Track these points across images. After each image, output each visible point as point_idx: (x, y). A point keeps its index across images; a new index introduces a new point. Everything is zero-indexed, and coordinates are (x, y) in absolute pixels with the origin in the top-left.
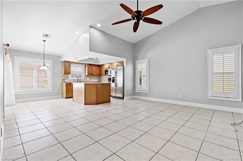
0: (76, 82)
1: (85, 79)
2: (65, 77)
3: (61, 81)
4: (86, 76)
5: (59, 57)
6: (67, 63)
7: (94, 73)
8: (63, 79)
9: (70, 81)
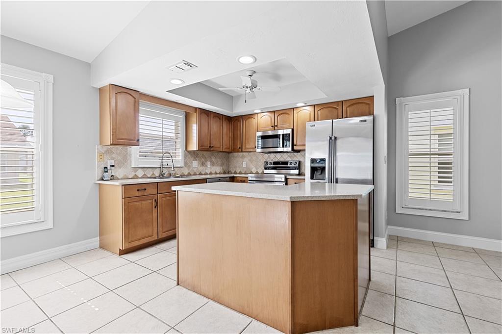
0: (157, 175)
1: (186, 164)
2: (114, 156)
3: (98, 172)
4: (190, 152)
5: (88, 67)
6: (123, 95)
7: (215, 143)
8: (106, 168)
9: (135, 175)
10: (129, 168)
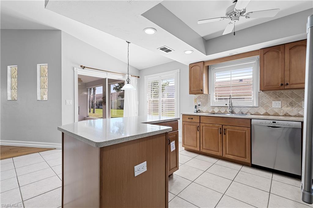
1: (261, 104)
2: (201, 99)
6: (194, 67)
8: (196, 106)
9: (213, 111)
10: (209, 106)
